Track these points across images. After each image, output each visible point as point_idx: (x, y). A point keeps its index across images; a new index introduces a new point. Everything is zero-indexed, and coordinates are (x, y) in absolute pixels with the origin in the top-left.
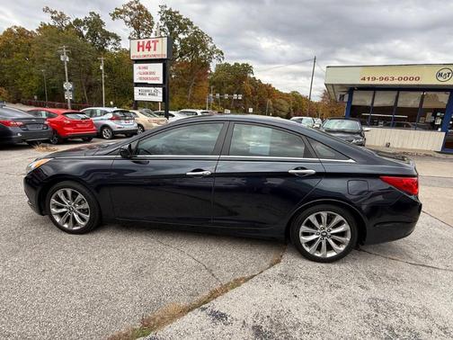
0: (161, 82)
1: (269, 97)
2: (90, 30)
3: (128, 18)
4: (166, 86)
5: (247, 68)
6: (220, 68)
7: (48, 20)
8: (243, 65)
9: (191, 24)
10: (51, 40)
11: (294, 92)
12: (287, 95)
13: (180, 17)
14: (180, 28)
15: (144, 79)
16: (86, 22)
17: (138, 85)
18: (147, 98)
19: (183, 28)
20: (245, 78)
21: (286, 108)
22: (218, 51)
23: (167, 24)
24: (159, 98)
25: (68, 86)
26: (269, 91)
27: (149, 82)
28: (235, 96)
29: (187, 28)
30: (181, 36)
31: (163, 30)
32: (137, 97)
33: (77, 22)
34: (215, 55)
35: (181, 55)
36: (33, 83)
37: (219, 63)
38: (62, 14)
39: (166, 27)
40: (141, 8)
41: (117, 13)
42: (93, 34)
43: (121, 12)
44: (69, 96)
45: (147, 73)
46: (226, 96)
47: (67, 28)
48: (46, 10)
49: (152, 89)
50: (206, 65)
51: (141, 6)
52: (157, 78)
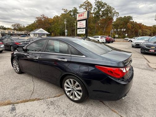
0: (85, 27)
1: (140, 29)
2: (74, 13)
3: (84, 7)
4: (86, 28)
5: (130, 18)
6: (118, 19)
7: (63, 12)
8: (128, 17)
9: (106, 4)
10: (63, 18)
11: (154, 25)
12: (150, 27)
13: (102, 3)
14: (102, 7)
15: (80, 26)
16: (73, 11)
17: (78, 28)
18: (81, 33)
19: (103, 6)
20: (128, 22)
21: (149, 33)
22: (116, 13)
23: (97, 6)
24: (84, 33)
25: (66, 31)
26: (140, 26)
27: (81, 27)
28: (123, 30)
29: (104, 6)
30: (102, 10)
31: (96, 9)
32: (78, 33)
33: (70, 11)
34: (115, 15)
35: (102, 17)
36: (59, 31)
37: (117, 17)
38: (67, 10)
39: (97, 7)
40: (88, 2)
41: (81, 6)
42: (74, 14)
43: (82, 5)
44: (66, 34)
45: (81, 24)
46: (119, 30)
47: (68, 13)
48: (63, 9)
49: (82, 29)
50: (112, 19)
51: (89, 2)
52: (84, 26)
